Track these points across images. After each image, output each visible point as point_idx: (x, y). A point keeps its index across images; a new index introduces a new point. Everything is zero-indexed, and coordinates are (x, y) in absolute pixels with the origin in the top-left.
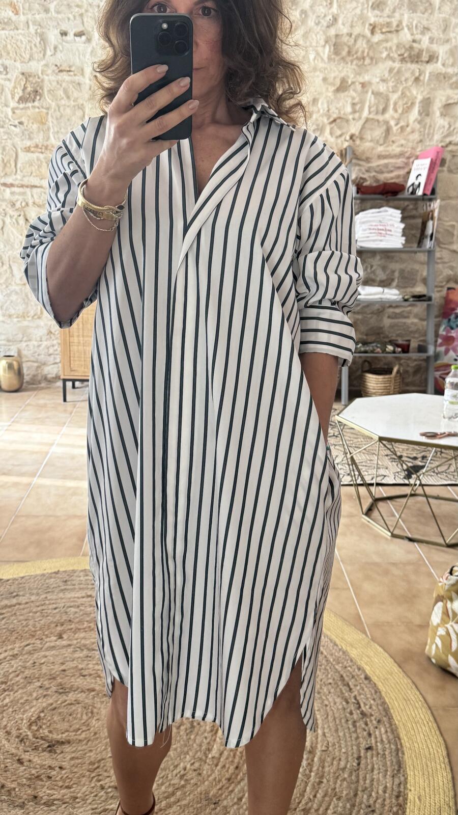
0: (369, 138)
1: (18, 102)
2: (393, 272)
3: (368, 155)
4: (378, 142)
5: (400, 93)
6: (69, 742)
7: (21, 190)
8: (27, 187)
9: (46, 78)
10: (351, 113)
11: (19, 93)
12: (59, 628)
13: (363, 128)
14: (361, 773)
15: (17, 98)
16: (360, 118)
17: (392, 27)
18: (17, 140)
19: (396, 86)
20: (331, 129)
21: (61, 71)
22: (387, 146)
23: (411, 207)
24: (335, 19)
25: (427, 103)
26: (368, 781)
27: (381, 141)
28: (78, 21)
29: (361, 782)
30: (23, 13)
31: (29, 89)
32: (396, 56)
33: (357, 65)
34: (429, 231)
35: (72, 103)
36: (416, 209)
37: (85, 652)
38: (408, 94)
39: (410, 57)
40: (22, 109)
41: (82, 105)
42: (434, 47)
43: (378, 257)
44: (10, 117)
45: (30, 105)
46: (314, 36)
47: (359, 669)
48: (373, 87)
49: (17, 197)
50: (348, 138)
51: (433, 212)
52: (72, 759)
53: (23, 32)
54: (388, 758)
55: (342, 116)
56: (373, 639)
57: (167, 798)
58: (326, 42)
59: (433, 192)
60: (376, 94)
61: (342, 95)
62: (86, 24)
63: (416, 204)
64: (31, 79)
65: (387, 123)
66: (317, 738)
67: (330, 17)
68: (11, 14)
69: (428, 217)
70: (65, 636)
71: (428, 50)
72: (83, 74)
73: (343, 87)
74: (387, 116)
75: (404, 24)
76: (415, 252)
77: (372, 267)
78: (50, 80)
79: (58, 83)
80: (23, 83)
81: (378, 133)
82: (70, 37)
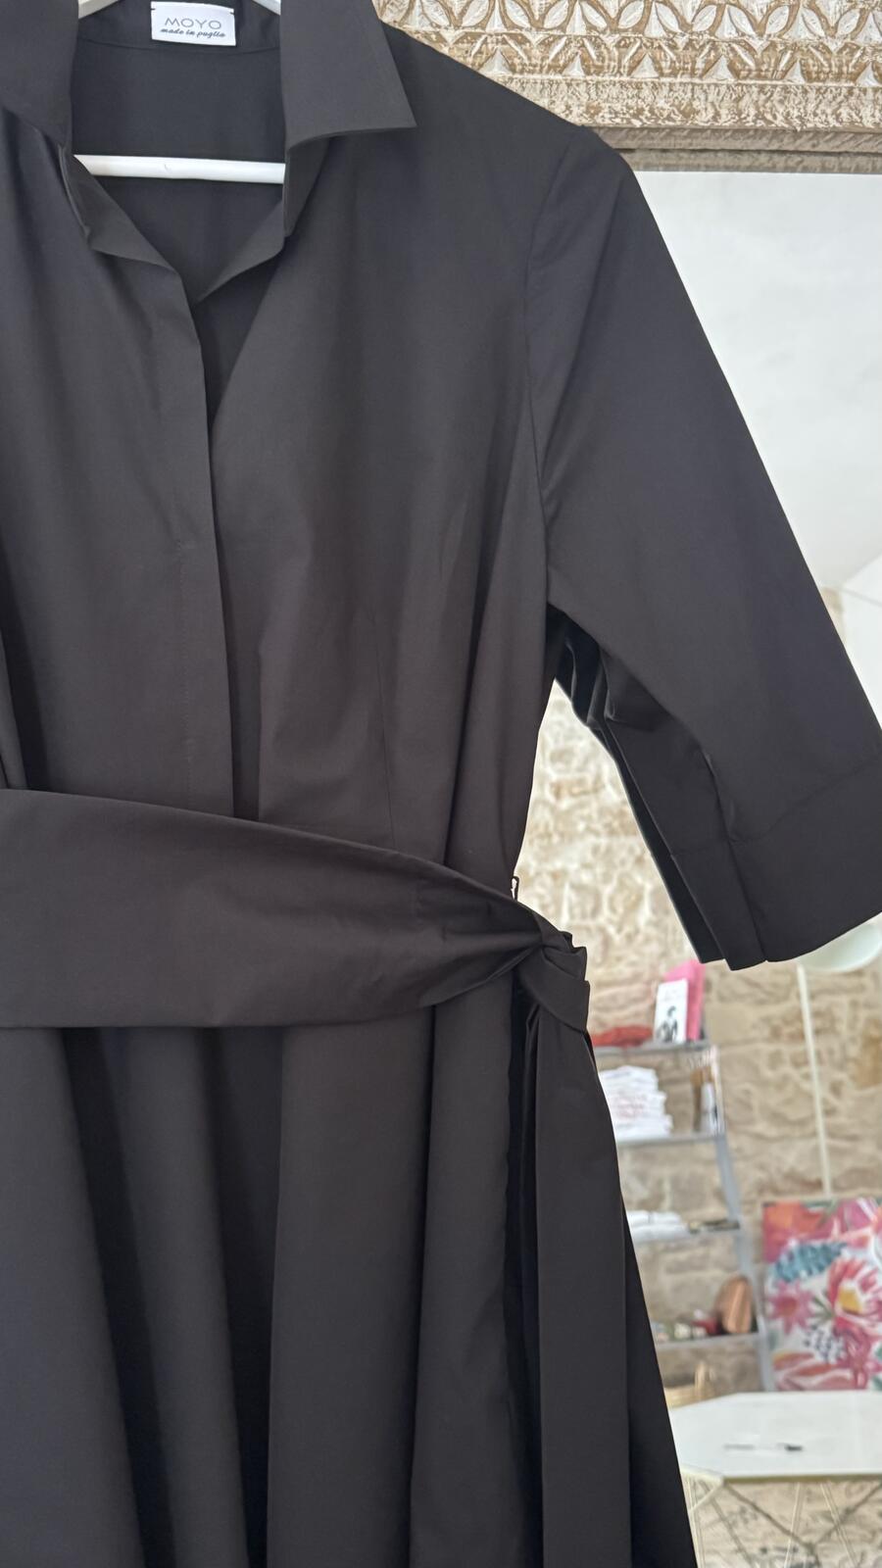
2: (660, 1183)
4: (592, 960)
5: (615, 883)
17: (585, 785)
19: (607, 873)
23: (670, 1063)
27: (599, 961)
32: (598, 826)
33: (541, 847)
34: (708, 1103)
36: (677, 1067)
38: (628, 882)
39: (622, 826)
43: (628, 1159)
48: (572, 878)
59: (702, 1036)
60: (578, 888)
63: (677, 1058)
65: (602, 930)
74: (601, 920)
75: (605, 780)
76: (691, 1142)
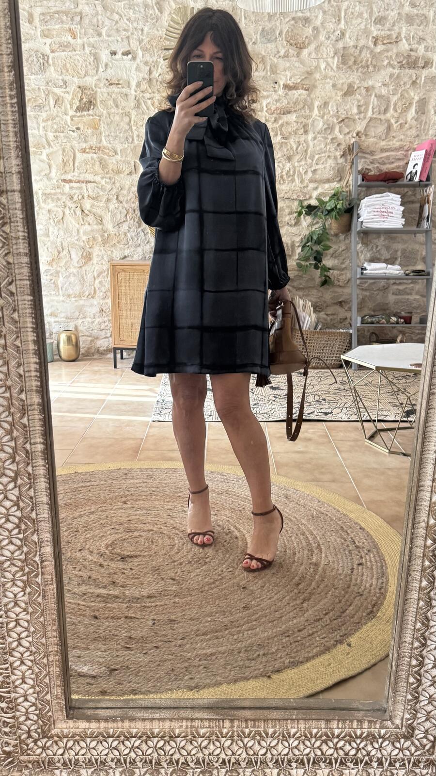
0: (373, 134)
1: (76, 111)
2: (396, 251)
3: (372, 149)
4: (380, 138)
5: (399, 95)
6: (136, 556)
7: (78, 185)
8: (83, 182)
9: (99, 90)
10: (357, 114)
11: (77, 103)
12: (124, 499)
13: (367, 126)
14: (354, 578)
15: (75, 108)
16: (365, 118)
17: (392, 39)
18: (75, 143)
19: (395, 89)
20: (340, 127)
21: (111, 84)
22: (389, 141)
23: (410, 193)
24: (343, 34)
25: (423, 104)
26: (358, 581)
27: (383, 137)
28: (125, 43)
29: (354, 581)
30: (80, 38)
31: (85, 100)
32: (396, 63)
33: (361, 72)
34: (426, 214)
35: (121, 111)
36: (415, 195)
37: (145, 511)
38: (406, 95)
39: (408, 63)
40: (79, 117)
41: (129, 112)
42: (429, 54)
43: (382, 238)
44: (69, 124)
45: (85, 113)
46: (325, 49)
47: (356, 524)
48: (376, 91)
49: (74, 191)
50: (355, 135)
51: (428, 196)
52: (138, 565)
53: (79, 53)
54: (375, 570)
55: (349, 116)
56: (368, 509)
57: (209, 585)
58: (335, 54)
59: (428, 179)
60: (379, 97)
61: (349, 98)
62: (131, 44)
63: (415, 190)
64: (86, 91)
65: (388, 121)
66: (321, 558)
67: (339, 32)
68: (70, 39)
69: (424, 201)
70: (128, 503)
71: (423, 57)
72: (129, 86)
73: (350, 91)
74: (388, 115)
75: (403, 36)
76: (415, 233)
77: (377, 247)
78: (102, 92)
79: (108, 94)
80: (79, 96)
81: (381, 129)
82: (119, 56)
